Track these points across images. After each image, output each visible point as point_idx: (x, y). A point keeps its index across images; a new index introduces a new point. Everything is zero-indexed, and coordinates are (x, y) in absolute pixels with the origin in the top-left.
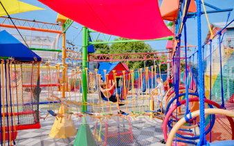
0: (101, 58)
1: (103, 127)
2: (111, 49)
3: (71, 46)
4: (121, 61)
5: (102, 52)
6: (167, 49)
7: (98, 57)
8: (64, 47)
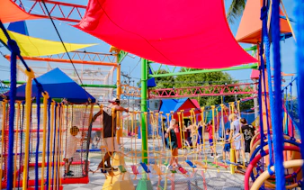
0: (165, 94)
1: (168, 184)
2: (176, 81)
3: (127, 79)
4: (190, 96)
5: (165, 85)
6: (252, 79)
7: (160, 92)
8: (119, 81)
